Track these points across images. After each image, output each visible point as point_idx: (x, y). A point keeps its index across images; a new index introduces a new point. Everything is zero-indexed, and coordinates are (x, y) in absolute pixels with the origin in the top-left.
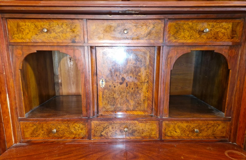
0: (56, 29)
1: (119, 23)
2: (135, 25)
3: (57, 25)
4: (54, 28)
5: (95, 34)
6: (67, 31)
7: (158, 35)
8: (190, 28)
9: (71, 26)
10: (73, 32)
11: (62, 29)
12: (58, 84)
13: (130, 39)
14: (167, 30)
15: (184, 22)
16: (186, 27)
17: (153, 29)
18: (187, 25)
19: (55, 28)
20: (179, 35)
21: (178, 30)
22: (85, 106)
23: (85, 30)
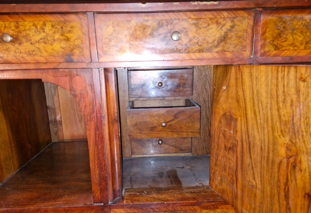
0: (31, 35)
1: (162, 20)
2: (193, 24)
3: (34, 28)
4: (26, 34)
5: (113, 43)
6: (55, 38)
7: (242, 43)
8: (306, 26)
9: (62, 28)
10: (68, 40)
11: (43, 34)
12: (55, 122)
13: (185, 53)
14: (260, 32)
15: (294, 15)
16: (297, 24)
17: (230, 30)
18: (301, 20)
19: (28, 32)
20: (282, 42)
21: (282, 31)
22: (98, 182)
23: (92, 35)
